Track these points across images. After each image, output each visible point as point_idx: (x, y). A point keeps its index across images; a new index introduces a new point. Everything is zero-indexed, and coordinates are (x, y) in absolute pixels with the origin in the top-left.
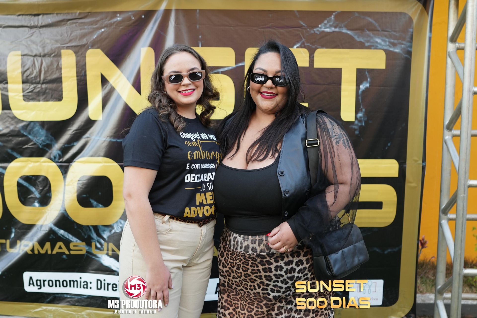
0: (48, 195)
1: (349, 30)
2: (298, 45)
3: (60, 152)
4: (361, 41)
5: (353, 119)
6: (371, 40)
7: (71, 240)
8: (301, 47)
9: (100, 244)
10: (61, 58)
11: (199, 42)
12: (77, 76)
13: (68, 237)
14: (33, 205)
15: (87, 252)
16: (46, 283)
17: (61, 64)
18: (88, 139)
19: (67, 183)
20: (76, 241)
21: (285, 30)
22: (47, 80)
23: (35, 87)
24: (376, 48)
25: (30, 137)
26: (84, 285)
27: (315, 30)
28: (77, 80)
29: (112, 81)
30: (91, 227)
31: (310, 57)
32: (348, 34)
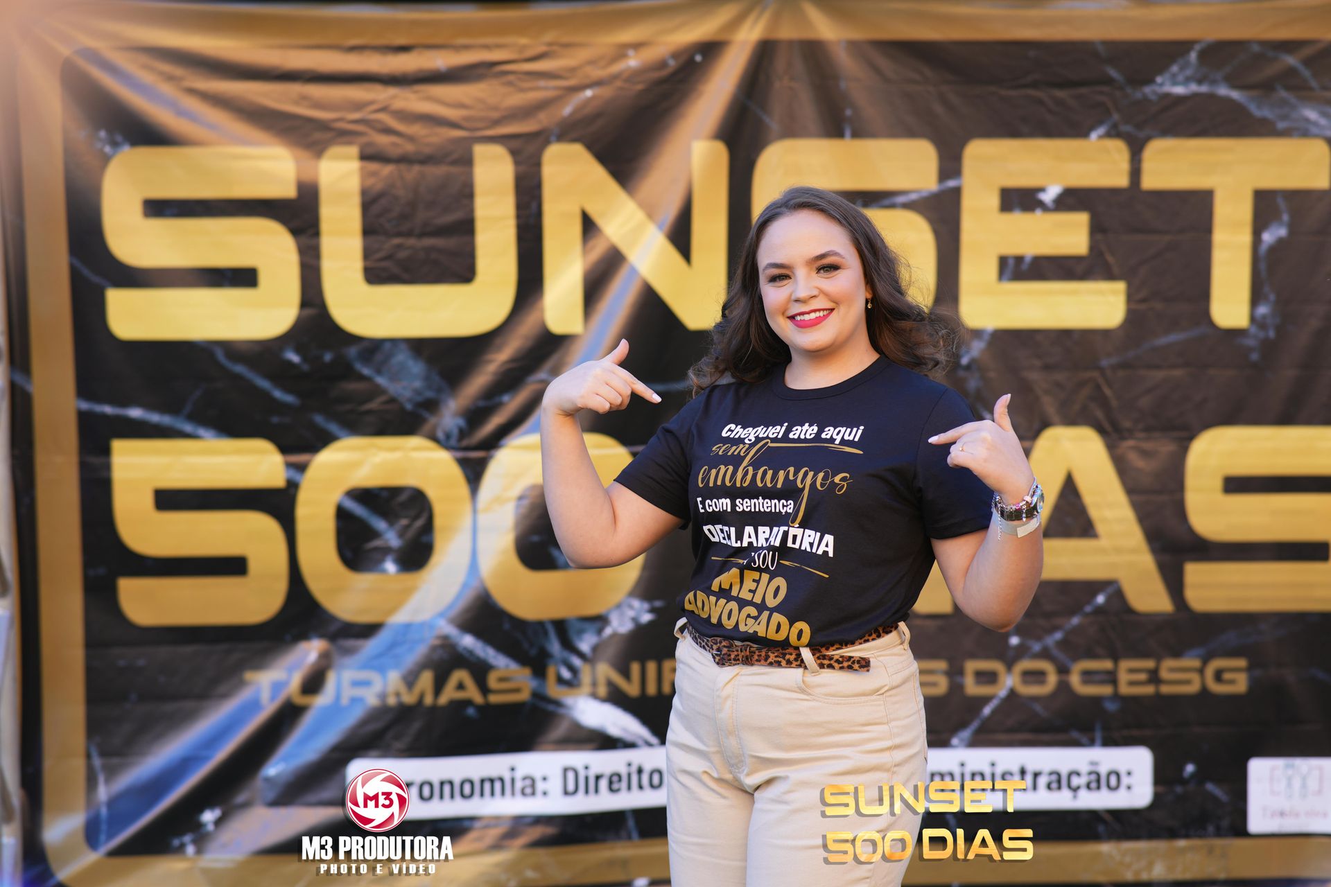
0: (424, 539)
1: (1234, 86)
3: (461, 422)
4: (1266, 118)
5: (1244, 324)
6: (1293, 115)
7: (493, 662)
8: (1108, 135)
9: (572, 669)
10: (473, 166)
11: (845, 125)
12: (519, 216)
13: (483, 656)
14: (381, 568)
15: (534, 695)
17: (473, 183)
19: (481, 507)
20: (507, 666)
21: (1068, 91)
22: (435, 227)
23: (399, 246)
24: (1306, 135)
25: (381, 381)
26: (523, 788)
27: (1147, 90)
28: (517, 225)
29: (610, 229)
30: (548, 625)
31: (1131, 162)
32: (1234, 99)
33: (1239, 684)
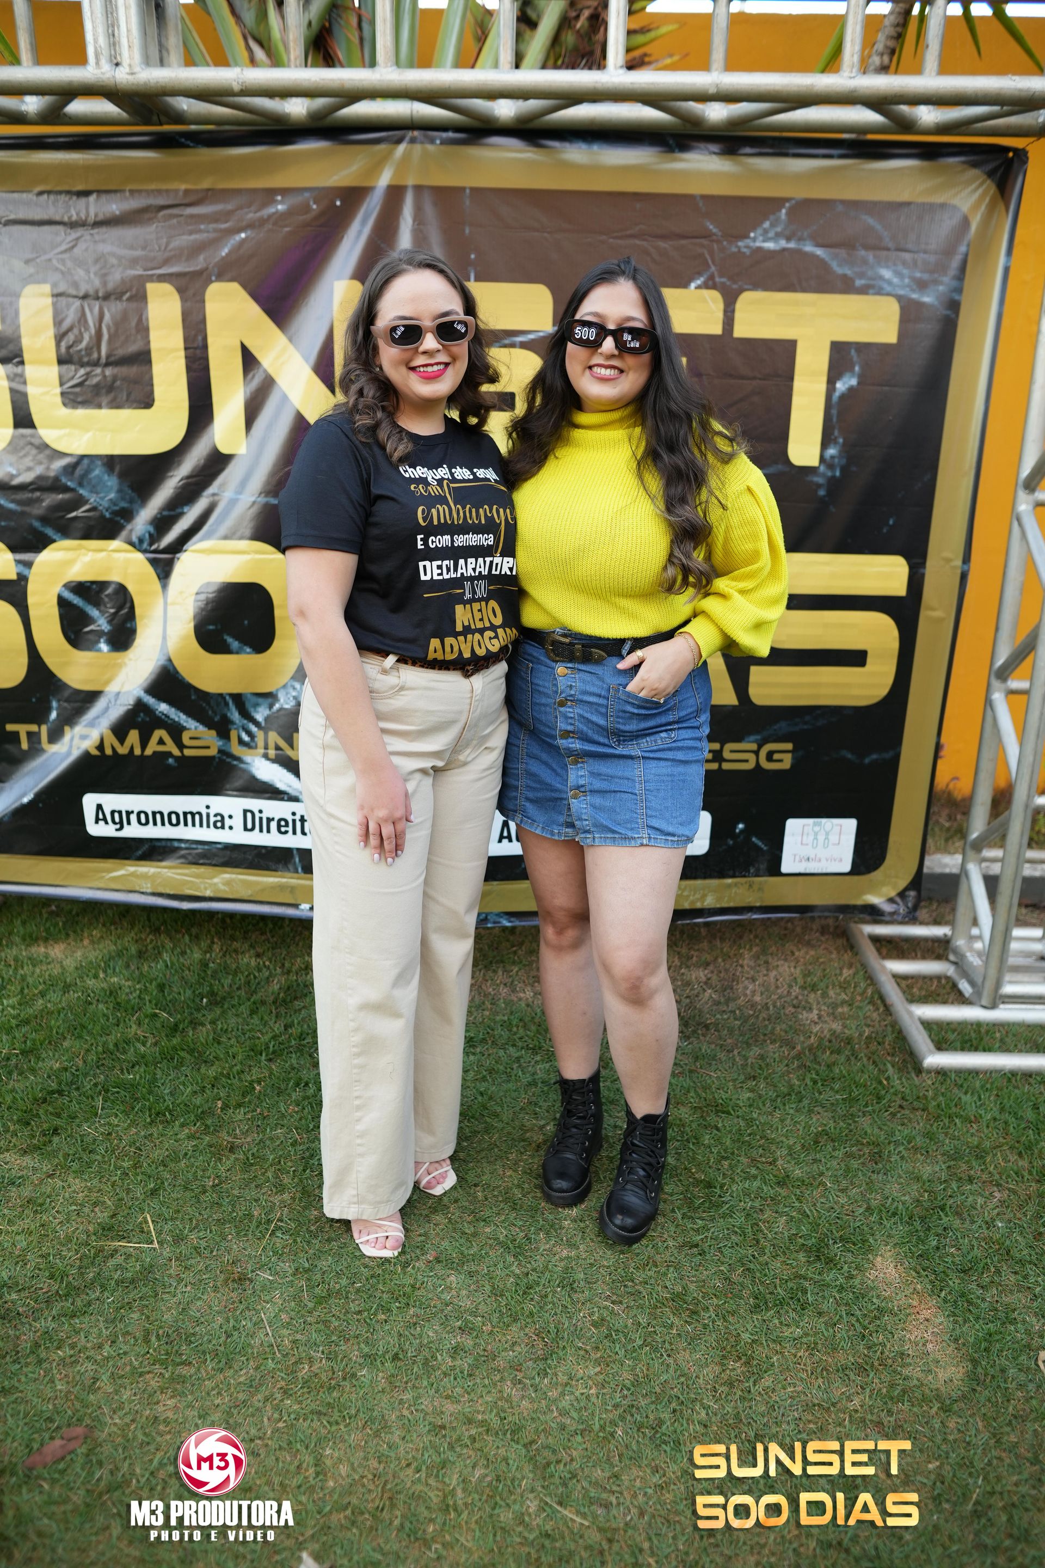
0: (129, 625)
1: (818, 245)
2: (699, 282)
3: (151, 529)
4: (845, 276)
5: (815, 462)
6: (870, 273)
7: (185, 724)
8: (706, 286)
9: (249, 733)
10: (147, 303)
11: (469, 268)
12: (186, 349)
13: (177, 719)
14: (97, 648)
15: (220, 751)
16: (133, 818)
17: (147, 319)
18: (216, 498)
19: (169, 600)
20: (196, 728)
21: (671, 243)
22: (117, 357)
23: (88, 374)
24: (880, 292)
25: (82, 491)
26: (215, 823)
27: (740, 244)
28: (186, 357)
29: (267, 361)
30: (227, 698)
31: (725, 312)
32: (818, 256)
33: (786, 762)
